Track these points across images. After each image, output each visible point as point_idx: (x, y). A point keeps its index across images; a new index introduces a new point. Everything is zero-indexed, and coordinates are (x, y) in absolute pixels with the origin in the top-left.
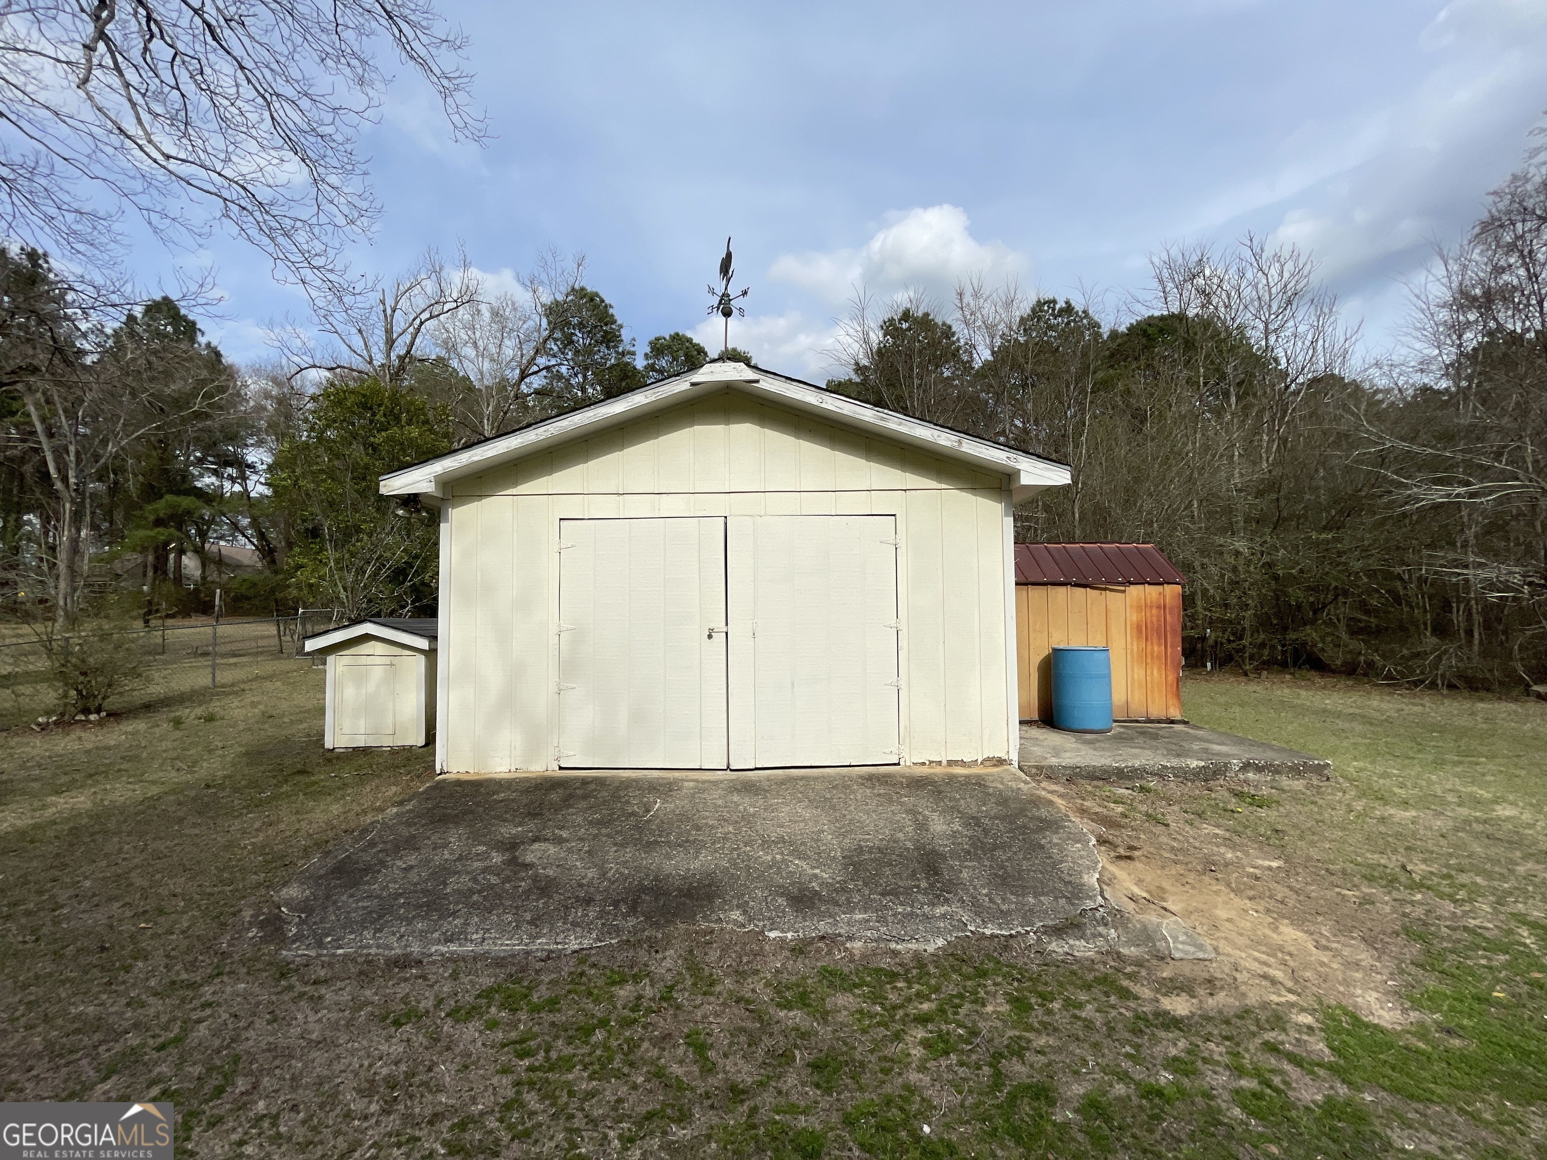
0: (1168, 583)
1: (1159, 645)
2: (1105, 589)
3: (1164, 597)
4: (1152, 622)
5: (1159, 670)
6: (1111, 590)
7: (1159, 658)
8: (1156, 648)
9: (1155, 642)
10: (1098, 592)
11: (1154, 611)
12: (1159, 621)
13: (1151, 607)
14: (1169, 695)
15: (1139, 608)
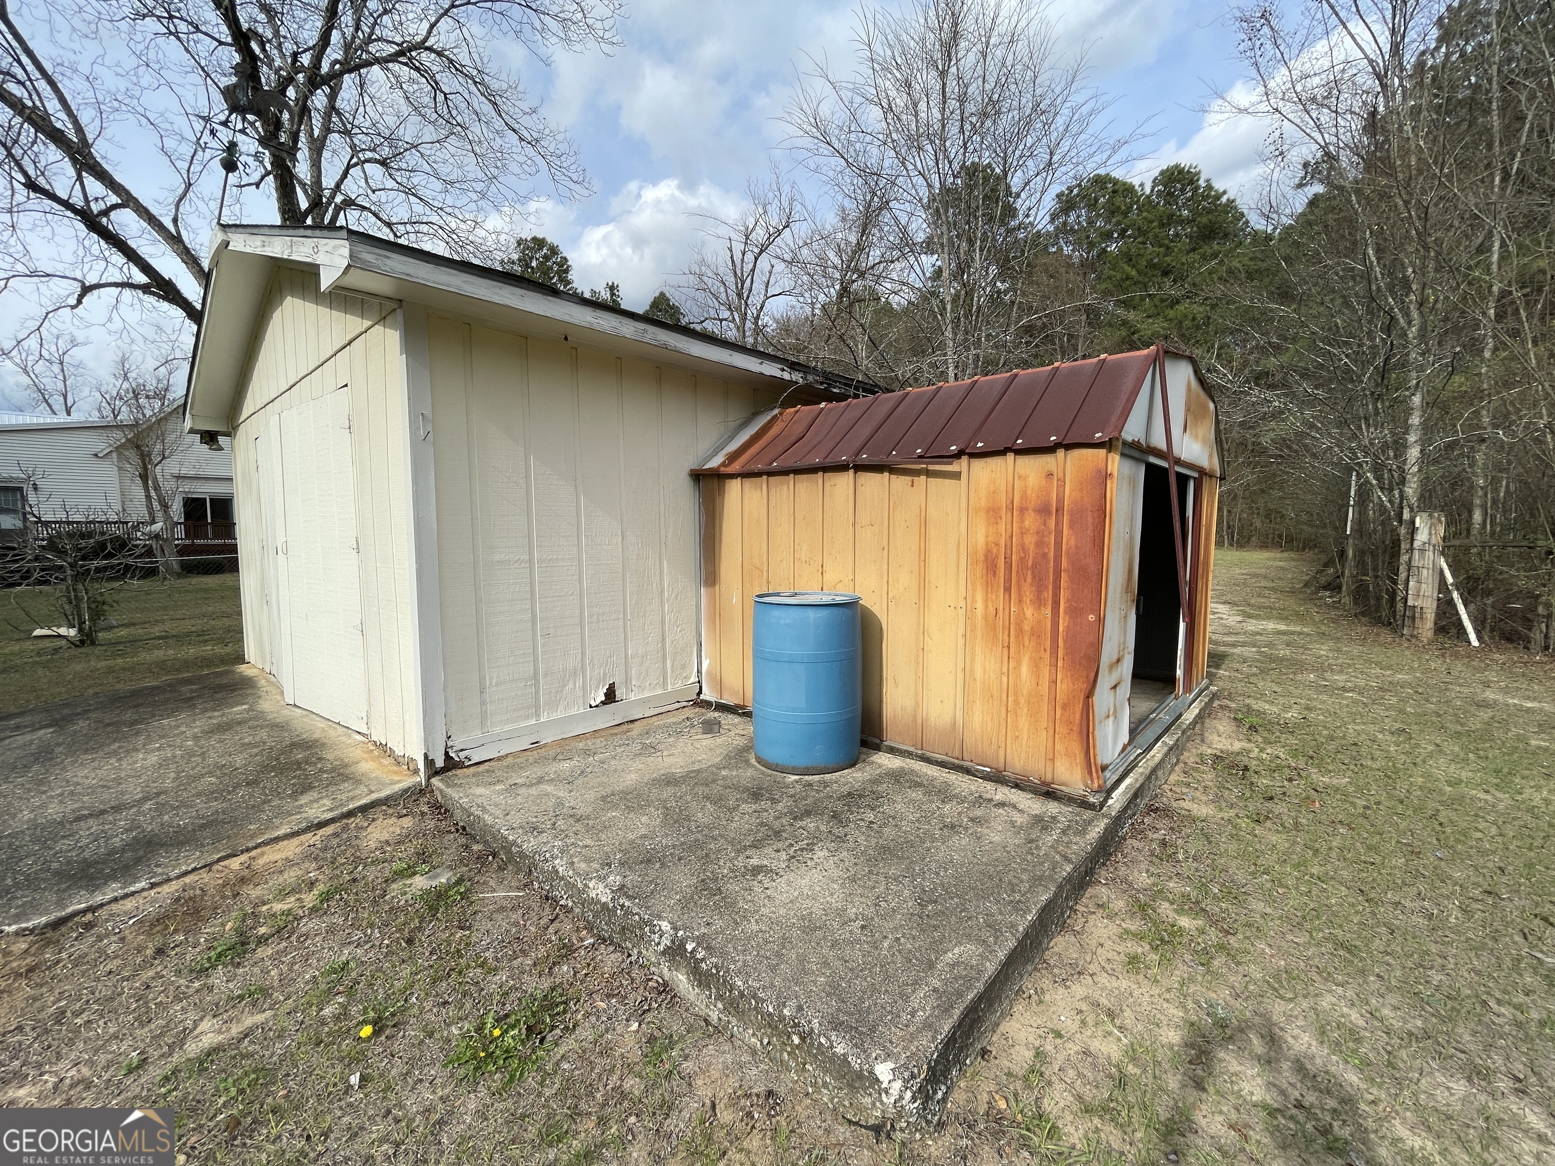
0: (1069, 447)
1: (1039, 602)
2: (917, 473)
3: (1062, 482)
4: (1023, 548)
5: (1036, 665)
6: (929, 474)
7: (1036, 634)
8: (1029, 612)
9: (1028, 596)
10: (908, 479)
11: (1031, 521)
12: (1040, 544)
13: (1022, 510)
14: (1061, 729)
15: (993, 513)
